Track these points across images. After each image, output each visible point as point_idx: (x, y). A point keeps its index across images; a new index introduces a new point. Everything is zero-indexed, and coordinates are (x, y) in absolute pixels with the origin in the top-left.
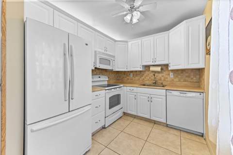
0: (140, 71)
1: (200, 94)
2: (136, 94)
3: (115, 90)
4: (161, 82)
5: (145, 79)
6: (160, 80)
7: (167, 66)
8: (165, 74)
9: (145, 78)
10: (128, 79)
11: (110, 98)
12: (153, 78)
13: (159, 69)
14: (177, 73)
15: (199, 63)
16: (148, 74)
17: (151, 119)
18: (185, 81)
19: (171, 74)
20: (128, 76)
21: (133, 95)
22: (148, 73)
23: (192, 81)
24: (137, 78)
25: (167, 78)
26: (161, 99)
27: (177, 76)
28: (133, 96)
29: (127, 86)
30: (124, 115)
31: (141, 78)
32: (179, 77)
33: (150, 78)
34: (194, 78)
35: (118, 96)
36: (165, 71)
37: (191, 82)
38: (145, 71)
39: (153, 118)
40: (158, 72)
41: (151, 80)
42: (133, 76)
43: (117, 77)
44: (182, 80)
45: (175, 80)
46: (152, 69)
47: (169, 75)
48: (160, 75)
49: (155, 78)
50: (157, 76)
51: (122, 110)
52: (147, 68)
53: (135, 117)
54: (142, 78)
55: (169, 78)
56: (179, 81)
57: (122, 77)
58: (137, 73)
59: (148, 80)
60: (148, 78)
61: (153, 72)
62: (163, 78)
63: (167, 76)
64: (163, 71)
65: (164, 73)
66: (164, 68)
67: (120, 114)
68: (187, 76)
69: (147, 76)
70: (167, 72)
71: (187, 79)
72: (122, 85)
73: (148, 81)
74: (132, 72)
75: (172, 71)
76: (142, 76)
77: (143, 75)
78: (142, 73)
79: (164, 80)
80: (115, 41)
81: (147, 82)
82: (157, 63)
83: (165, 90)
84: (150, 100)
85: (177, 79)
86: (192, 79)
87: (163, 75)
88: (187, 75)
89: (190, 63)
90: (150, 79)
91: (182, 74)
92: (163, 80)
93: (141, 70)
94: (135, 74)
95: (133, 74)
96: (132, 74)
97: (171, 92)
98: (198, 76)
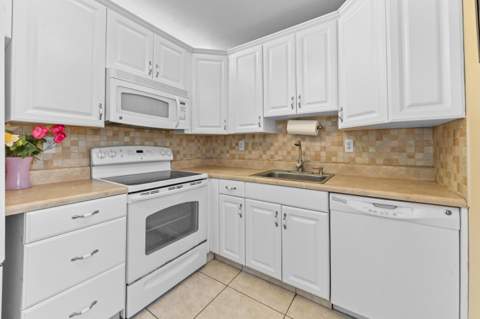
0: (264, 135)
1: (449, 213)
2: (241, 201)
3: (177, 190)
4: (318, 165)
5: (277, 157)
6: (317, 158)
7: (333, 117)
8: (329, 141)
9: (277, 153)
10: (233, 157)
11: (149, 219)
12: (296, 153)
13: (310, 127)
14: (365, 138)
15: (440, 101)
16: (284, 144)
17: (285, 281)
18: (389, 162)
19: (348, 141)
20: (234, 148)
21: (235, 203)
22: (285, 140)
23: (411, 162)
24: (255, 154)
25: (336, 155)
26: (313, 222)
27: (365, 150)
28: (236, 207)
29: (219, 178)
30: (214, 258)
31: (264, 152)
32: (371, 150)
33: (289, 153)
34: (419, 156)
35: (192, 207)
36: (329, 134)
37: (407, 166)
38: (275, 135)
39: (290, 280)
40: (311, 137)
41: (293, 159)
42: (246, 148)
43: (207, 151)
44: (380, 161)
45: (358, 160)
46: (293, 127)
47: (341, 144)
48: (317, 145)
49: (302, 154)
50: (307, 148)
51: (205, 248)
52: (280, 127)
53: (240, 269)
54: (268, 153)
55: (341, 154)
56: (373, 162)
57: (218, 152)
58: (257, 140)
59: (284, 159)
60: (285, 153)
61: (297, 135)
62: (323, 154)
63: (334, 148)
64: (323, 134)
65: (327, 138)
66: (327, 124)
67: (198, 258)
68: (393, 149)
69: (280, 148)
70: (335, 138)
71: (395, 156)
72: (204, 175)
73: (283, 163)
74: (243, 136)
75: (350, 132)
76: (269, 149)
77: (272, 144)
78: (268, 140)
79: (328, 160)
80: (192, 50)
81: (281, 167)
82: (305, 110)
83: (326, 194)
84: (281, 221)
85: (365, 158)
86: (411, 157)
87: (323, 144)
88: (395, 143)
89: (407, 102)
90: (289, 158)
91: (378, 142)
92: (323, 159)
93: (261, 130)
94: (250, 142)
95: (246, 145)
96: (242, 143)
97: (345, 202)
98: (430, 150)
